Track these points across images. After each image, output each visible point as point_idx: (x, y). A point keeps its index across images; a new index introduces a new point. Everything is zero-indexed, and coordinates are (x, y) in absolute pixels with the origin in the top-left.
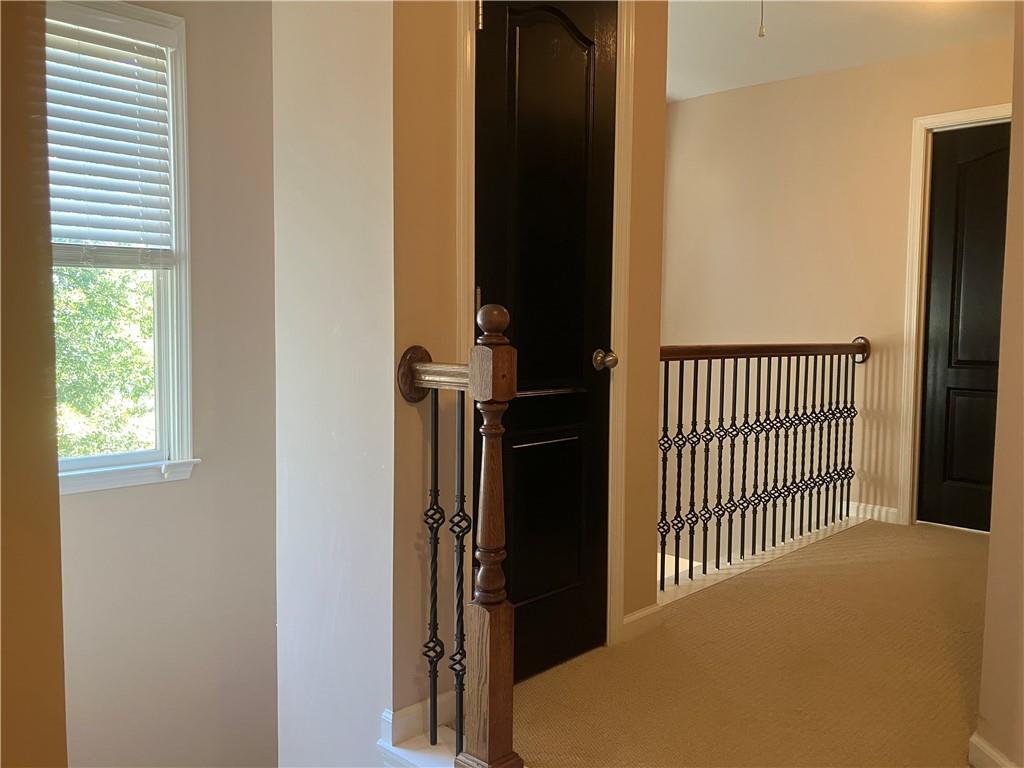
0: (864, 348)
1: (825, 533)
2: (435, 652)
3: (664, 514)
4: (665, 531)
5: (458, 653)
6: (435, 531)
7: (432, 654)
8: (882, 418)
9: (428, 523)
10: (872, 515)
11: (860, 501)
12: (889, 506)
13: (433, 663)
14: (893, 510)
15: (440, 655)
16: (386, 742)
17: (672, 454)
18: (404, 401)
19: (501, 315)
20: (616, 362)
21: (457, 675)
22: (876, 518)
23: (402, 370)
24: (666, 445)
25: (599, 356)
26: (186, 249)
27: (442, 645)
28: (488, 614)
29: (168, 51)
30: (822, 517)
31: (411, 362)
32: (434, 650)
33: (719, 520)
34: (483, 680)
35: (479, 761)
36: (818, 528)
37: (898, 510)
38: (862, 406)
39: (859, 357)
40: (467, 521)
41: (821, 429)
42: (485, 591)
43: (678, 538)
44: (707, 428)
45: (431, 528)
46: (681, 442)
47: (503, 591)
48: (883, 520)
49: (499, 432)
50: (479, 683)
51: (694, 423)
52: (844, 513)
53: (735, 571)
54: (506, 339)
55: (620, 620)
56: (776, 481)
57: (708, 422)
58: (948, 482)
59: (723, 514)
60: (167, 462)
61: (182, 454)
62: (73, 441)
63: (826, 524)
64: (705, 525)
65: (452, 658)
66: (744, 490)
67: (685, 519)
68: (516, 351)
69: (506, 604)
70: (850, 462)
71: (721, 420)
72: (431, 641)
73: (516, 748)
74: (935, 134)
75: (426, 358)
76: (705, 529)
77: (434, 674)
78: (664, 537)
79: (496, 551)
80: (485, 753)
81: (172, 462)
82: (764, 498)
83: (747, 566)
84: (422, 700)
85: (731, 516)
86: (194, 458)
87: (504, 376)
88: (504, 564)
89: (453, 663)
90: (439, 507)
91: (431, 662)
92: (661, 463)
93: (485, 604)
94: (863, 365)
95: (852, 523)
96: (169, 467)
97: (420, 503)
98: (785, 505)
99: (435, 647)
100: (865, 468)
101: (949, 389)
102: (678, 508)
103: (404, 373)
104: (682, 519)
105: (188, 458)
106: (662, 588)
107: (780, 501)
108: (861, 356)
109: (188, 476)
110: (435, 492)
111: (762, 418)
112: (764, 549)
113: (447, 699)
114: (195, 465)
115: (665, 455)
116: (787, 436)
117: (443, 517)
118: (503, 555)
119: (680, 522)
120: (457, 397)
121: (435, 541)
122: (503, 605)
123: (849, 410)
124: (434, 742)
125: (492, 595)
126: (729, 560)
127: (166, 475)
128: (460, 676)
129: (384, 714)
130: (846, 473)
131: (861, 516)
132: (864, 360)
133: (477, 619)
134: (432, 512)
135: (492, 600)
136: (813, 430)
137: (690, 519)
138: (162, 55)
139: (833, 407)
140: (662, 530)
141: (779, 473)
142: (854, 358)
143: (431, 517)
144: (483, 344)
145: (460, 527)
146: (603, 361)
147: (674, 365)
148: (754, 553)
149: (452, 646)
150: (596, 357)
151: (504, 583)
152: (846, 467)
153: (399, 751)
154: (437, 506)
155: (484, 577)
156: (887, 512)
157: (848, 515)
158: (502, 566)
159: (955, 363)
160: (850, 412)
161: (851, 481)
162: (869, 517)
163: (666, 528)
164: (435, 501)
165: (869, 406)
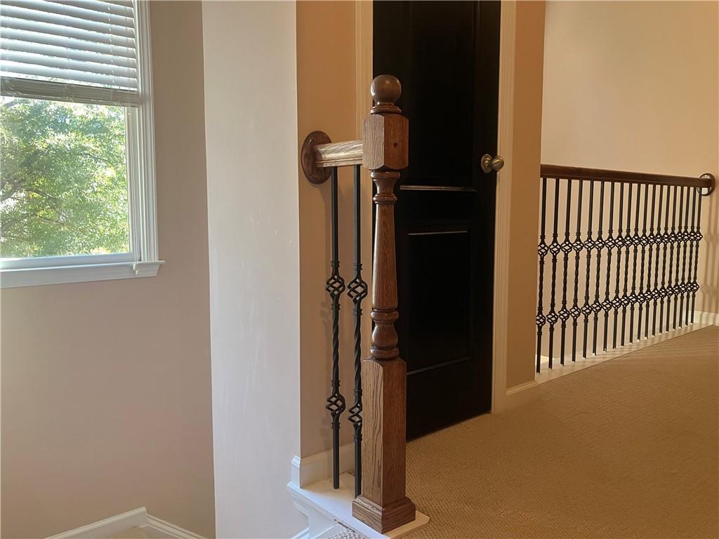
0: (710, 183)
1: (673, 335)
2: (337, 405)
3: (540, 309)
4: (541, 323)
5: (357, 406)
6: (336, 298)
7: (334, 407)
9: (329, 291)
11: (703, 311)
13: (336, 416)
15: (342, 408)
16: (294, 485)
17: (548, 258)
18: (307, 182)
19: (394, 84)
20: (502, 164)
21: (356, 426)
23: (304, 152)
24: (543, 251)
25: (486, 160)
27: (343, 400)
28: (381, 368)
30: (671, 322)
31: (312, 145)
32: (336, 404)
33: (586, 317)
34: (378, 429)
35: (375, 504)
36: (667, 330)
38: (706, 231)
39: (705, 191)
40: (362, 286)
41: (672, 248)
42: (379, 348)
43: (552, 329)
44: (578, 239)
45: (332, 295)
46: (555, 249)
47: (396, 349)
49: (391, 199)
50: (374, 432)
51: (567, 234)
52: (689, 320)
53: (599, 360)
54: (399, 109)
55: (503, 391)
56: (634, 288)
57: (578, 234)
59: (590, 313)
60: (138, 262)
61: (150, 256)
63: (674, 327)
64: (575, 320)
65: (351, 411)
66: (607, 293)
67: (558, 315)
68: (408, 121)
69: (399, 361)
70: (695, 278)
71: (590, 233)
72: (334, 396)
73: (408, 494)
76: (575, 324)
77: (336, 426)
78: (540, 328)
79: (389, 311)
80: (380, 497)
81: (142, 262)
82: (625, 301)
83: (609, 357)
84: (327, 449)
85: (596, 315)
86: (160, 260)
88: (397, 323)
89: (352, 414)
90: (339, 277)
91: (333, 415)
92: (539, 266)
93: (379, 359)
94: (708, 197)
95: (695, 328)
96: (138, 266)
97: (323, 272)
98: (641, 309)
99: (336, 401)
100: (709, 283)
102: (553, 305)
103: (306, 155)
104: (556, 314)
105: (155, 259)
106: (538, 370)
107: (637, 305)
108: (707, 189)
109: (155, 274)
110: (336, 264)
111: (624, 234)
112: (623, 344)
113: (347, 450)
114: (161, 266)
115: (542, 259)
116: (643, 252)
117: (342, 284)
118: (396, 315)
119: (553, 317)
120: (353, 172)
121: (337, 307)
122: (395, 363)
123: (695, 234)
124: (336, 486)
125: (385, 352)
126: (594, 351)
127: (137, 271)
128: (358, 428)
129: (294, 459)
130: (692, 286)
131: (704, 322)
132: (709, 193)
133: (372, 373)
134: (333, 281)
135: (386, 357)
136: (665, 248)
137: (562, 315)
139: (683, 230)
140: (538, 322)
141: (636, 282)
142: (700, 192)
143: (332, 286)
144: (375, 113)
145: (356, 292)
146: (490, 165)
147: (551, 182)
148: (614, 346)
149: (350, 401)
150: (484, 161)
151: (396, 341)
152: (692, 281)
153: (305, 493)
154: (338, 275)
155: (378, 336)
157: (692, 321)
158: (395, 326)
160: (696, 236)
161: (696, 293)
162: (711, 323)
163: (542, 320)
164: (336, 272)
165: (712, 231)
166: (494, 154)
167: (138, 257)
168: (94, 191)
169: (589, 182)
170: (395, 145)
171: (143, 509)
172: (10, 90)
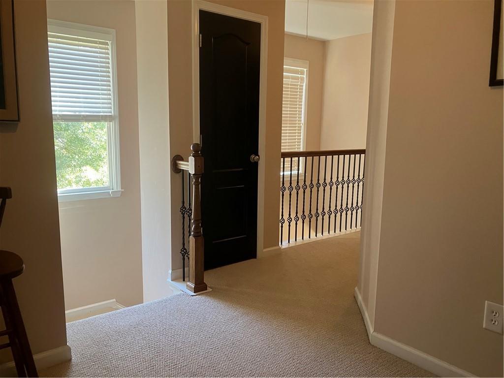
7: (183, 252)
16: (169, 280)
21: (188, 259)
23: (173, 162)
25: (253, 157)
26: (117, 114)
29: (109, 43)
31: (175, 160)
42: (194, 232)
45: (182, 213)
55: (263, 250)
60: (112, 190)
61: (117, 187)
62: (91, 181)
75: (182, 160)
76: (310, 221)
77: (184, 259)
81: (114, 190)
84: (181, 268)
89: (187, 255)
90: (184, 207)
91: (183, 255)
93: (194, 236)
97: (179, 205)
105: (120, 189)
109: (119, 196)
110: (183, 202)
114: (122, 192)
117: (185, 209)
121: (184, 218)
122: (198, 238)
124: (184, 280)
127: (111, 195)
133: (192, 239)
134: (182, 208)
135: (196, 235)
138: (107, 44)
143: (182, 210)
145: (189, 213)
150: (251, 157)
153: (172, 282)
155: (194, 228)
164: (183, 205)
166: (257, 154)
167: (112, 188)
168: (83, 131)
169: (311, 157)
170: (199, 166)
171: (114, 300)
172: (59, 120)
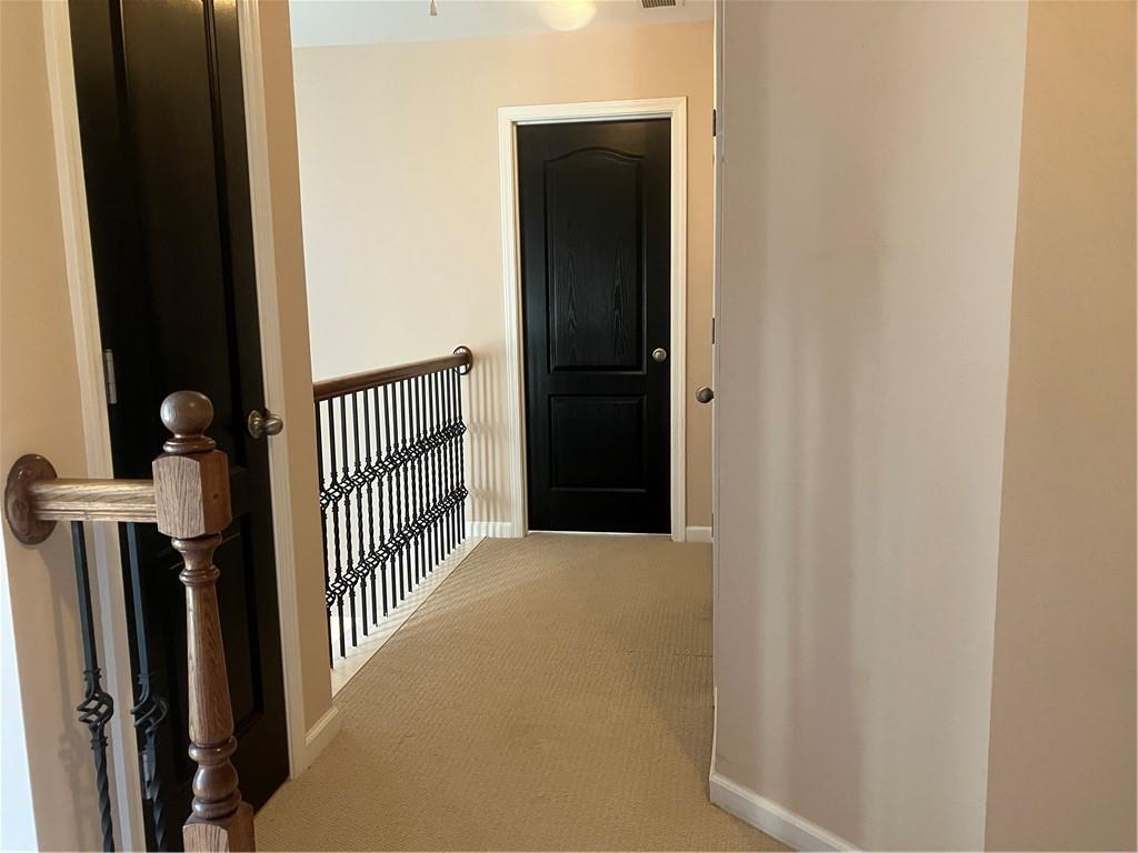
0: (466, 359)
6: (99, 731)
8: (490, 431)
9: (86, 721)
10: (487, 533)
12: (503, 520)
14: (508, 524)
22: (491, 535)
37: (512, 523)
38: (469, 420)
39: (463, 369)
45: (92, 727)
48: (498, 536)
58: (554, 489)
74: (519, 127)
87: (216, 496)
94: (467, 376)
100: (477, 485)
101: (550, 396)
103: (15, 503)
108: (464, 367)
118: (233, 746)
123: (458, 426)
131: (476, 535)
132: (467, 372)
139: (447, 425)
142: (459, 373)
154: (100, 692)
156: (501, 528)
158: (234, 763)
159: (555, 370)
160: (459, 428)
162: (484, 535)
165: (475, 419)
